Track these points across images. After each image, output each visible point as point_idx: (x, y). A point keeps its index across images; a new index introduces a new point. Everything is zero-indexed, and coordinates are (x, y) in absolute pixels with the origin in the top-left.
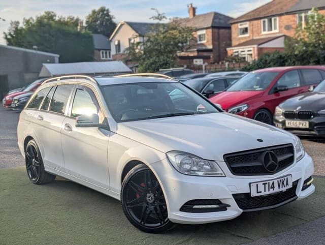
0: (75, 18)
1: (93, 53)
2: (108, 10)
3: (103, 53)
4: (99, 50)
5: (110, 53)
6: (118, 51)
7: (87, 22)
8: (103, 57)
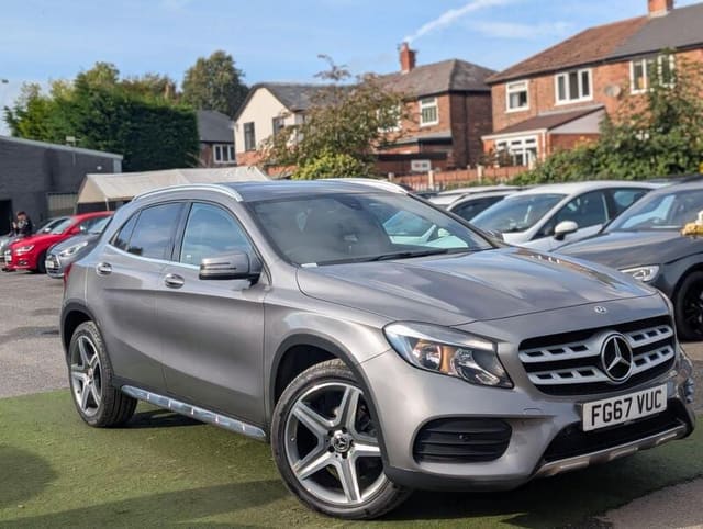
0: (162, 77)
1: (195, 149)
2: (229, 59)
3: (218, 149)
4: (210, 143)
5: (233, 150)
6: (249, 145)
7: (185, 85)
8: (218, 158)
